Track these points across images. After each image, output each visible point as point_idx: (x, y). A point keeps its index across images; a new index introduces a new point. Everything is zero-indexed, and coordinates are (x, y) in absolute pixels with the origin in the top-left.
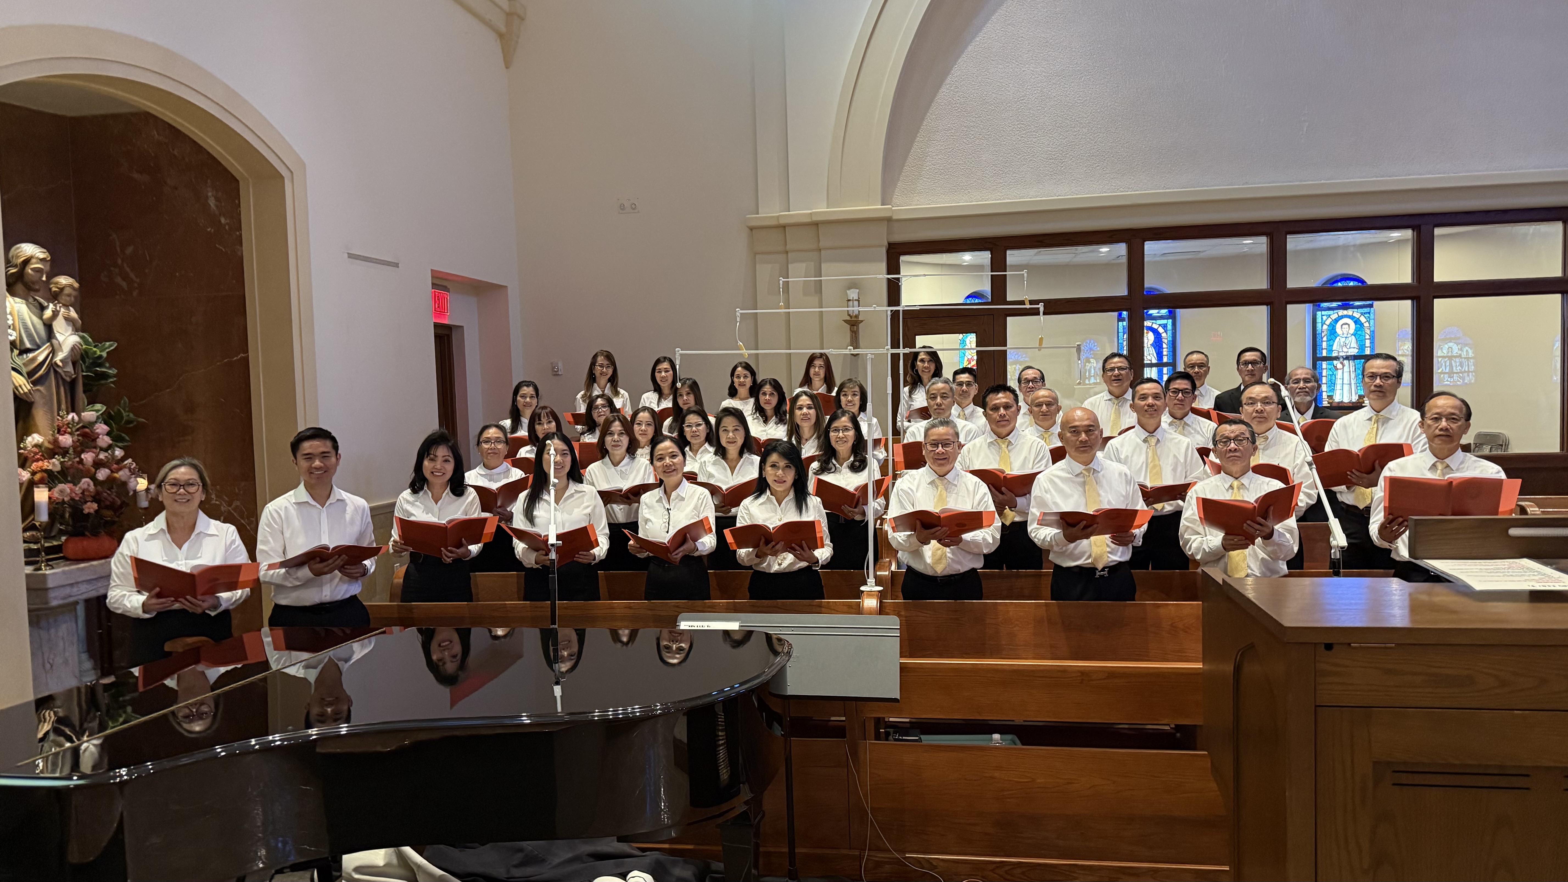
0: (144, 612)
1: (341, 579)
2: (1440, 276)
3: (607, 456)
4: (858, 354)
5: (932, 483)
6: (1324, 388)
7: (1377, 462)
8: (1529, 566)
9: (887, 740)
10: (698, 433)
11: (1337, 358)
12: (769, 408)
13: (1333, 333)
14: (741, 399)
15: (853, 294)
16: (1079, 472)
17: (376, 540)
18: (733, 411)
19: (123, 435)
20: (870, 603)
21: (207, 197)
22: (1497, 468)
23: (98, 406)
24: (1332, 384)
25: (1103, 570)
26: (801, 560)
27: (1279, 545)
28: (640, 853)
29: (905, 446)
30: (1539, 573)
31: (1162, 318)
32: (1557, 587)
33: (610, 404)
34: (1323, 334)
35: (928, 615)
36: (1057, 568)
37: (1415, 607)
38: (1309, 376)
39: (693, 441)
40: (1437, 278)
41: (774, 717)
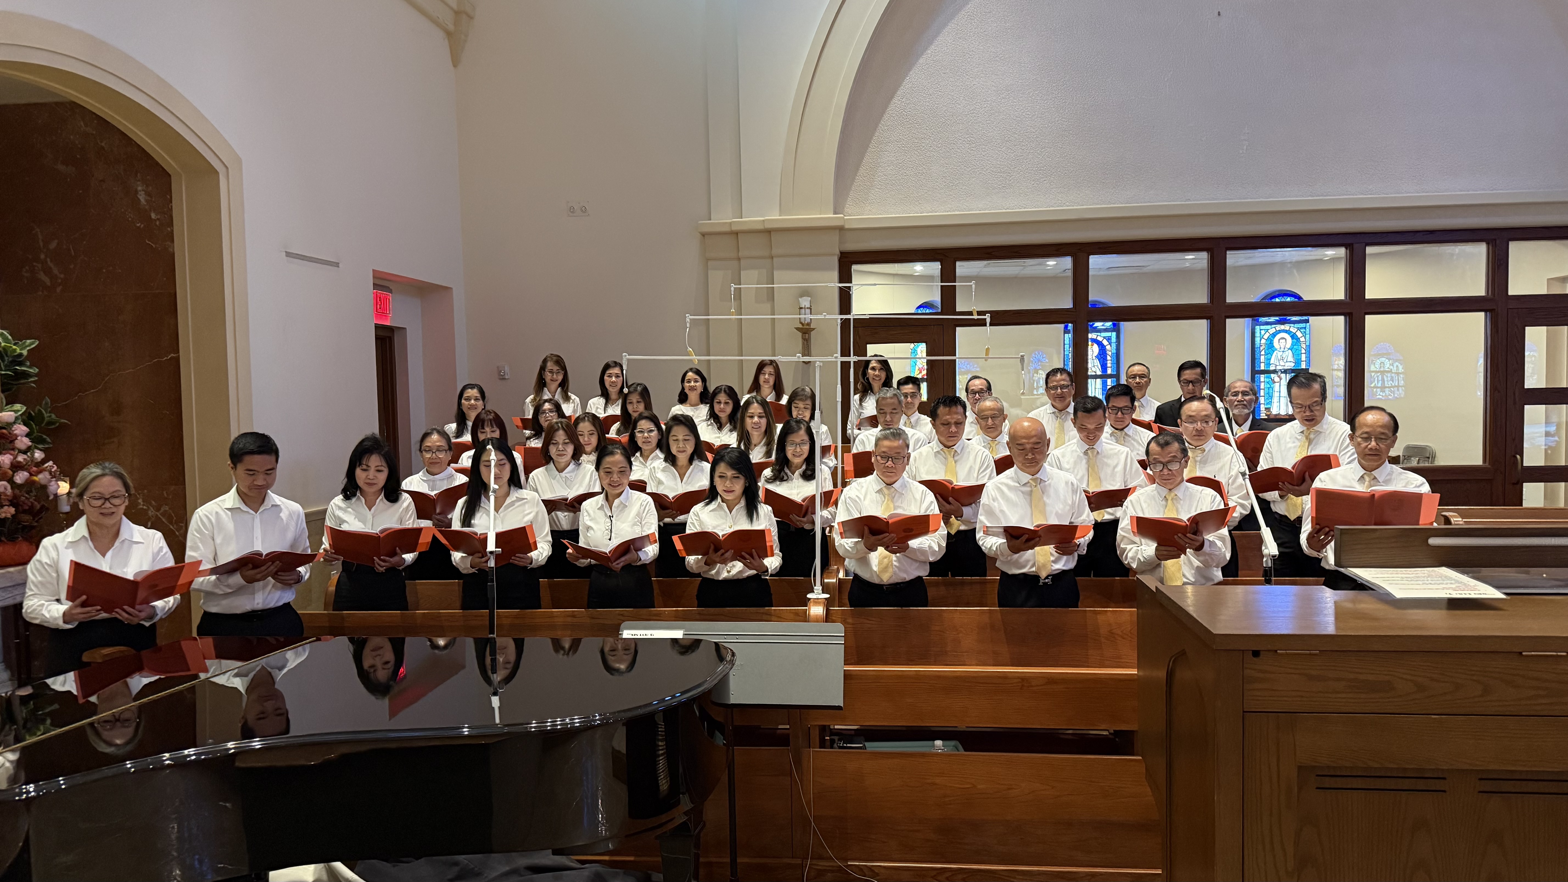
0: (65, 622)
1: (273, 586)
2: (1371, 293)
3: (552, 461)
4: (810, 362)
5: (879, 491)
6: (1262, 400)
7: (1307, 473)
8: (1447, 574)
9: (832, 747)
10: (650, 440)
11: (1275, 372)
12: (723, 416)
13: (1270, 346)
14: (692, 405)
15: (805, 302)
16: (1026, 481)
17: (311, 546)
18: (682, 419)
19: (45, 437)
20: (817, 610)
21: (136, 192)
22: (1420, 479)
23: (18, 406)
24: (1270, 396)
25: (1047, 578)
26: (751, 569)
27: (1210, 555)
28: (579, 866)
29: (854, 455)
30: (1457, 582)
31: (1106, 330)
32: (1473, 595)
33: (558, 408)
34: (1261, 348)
35: (873, 622)
36: (1004, 574)
37: (1340, 614)
38: (1248, 390)
39: (644, 447)
40: (1369, 295)
41: (715, 726)
